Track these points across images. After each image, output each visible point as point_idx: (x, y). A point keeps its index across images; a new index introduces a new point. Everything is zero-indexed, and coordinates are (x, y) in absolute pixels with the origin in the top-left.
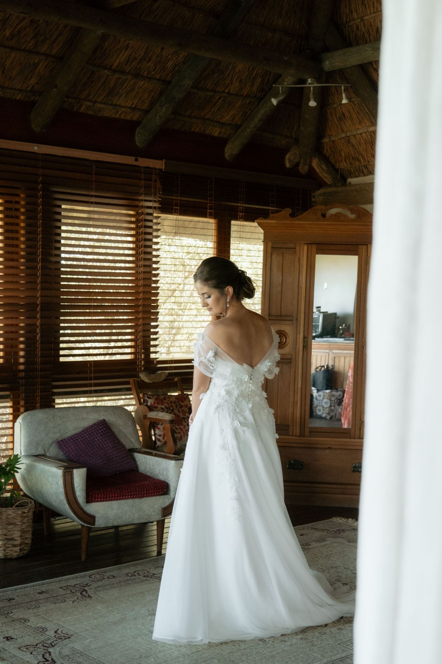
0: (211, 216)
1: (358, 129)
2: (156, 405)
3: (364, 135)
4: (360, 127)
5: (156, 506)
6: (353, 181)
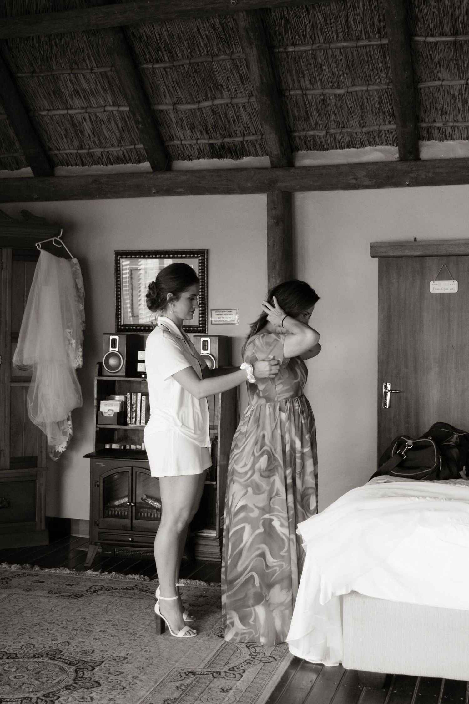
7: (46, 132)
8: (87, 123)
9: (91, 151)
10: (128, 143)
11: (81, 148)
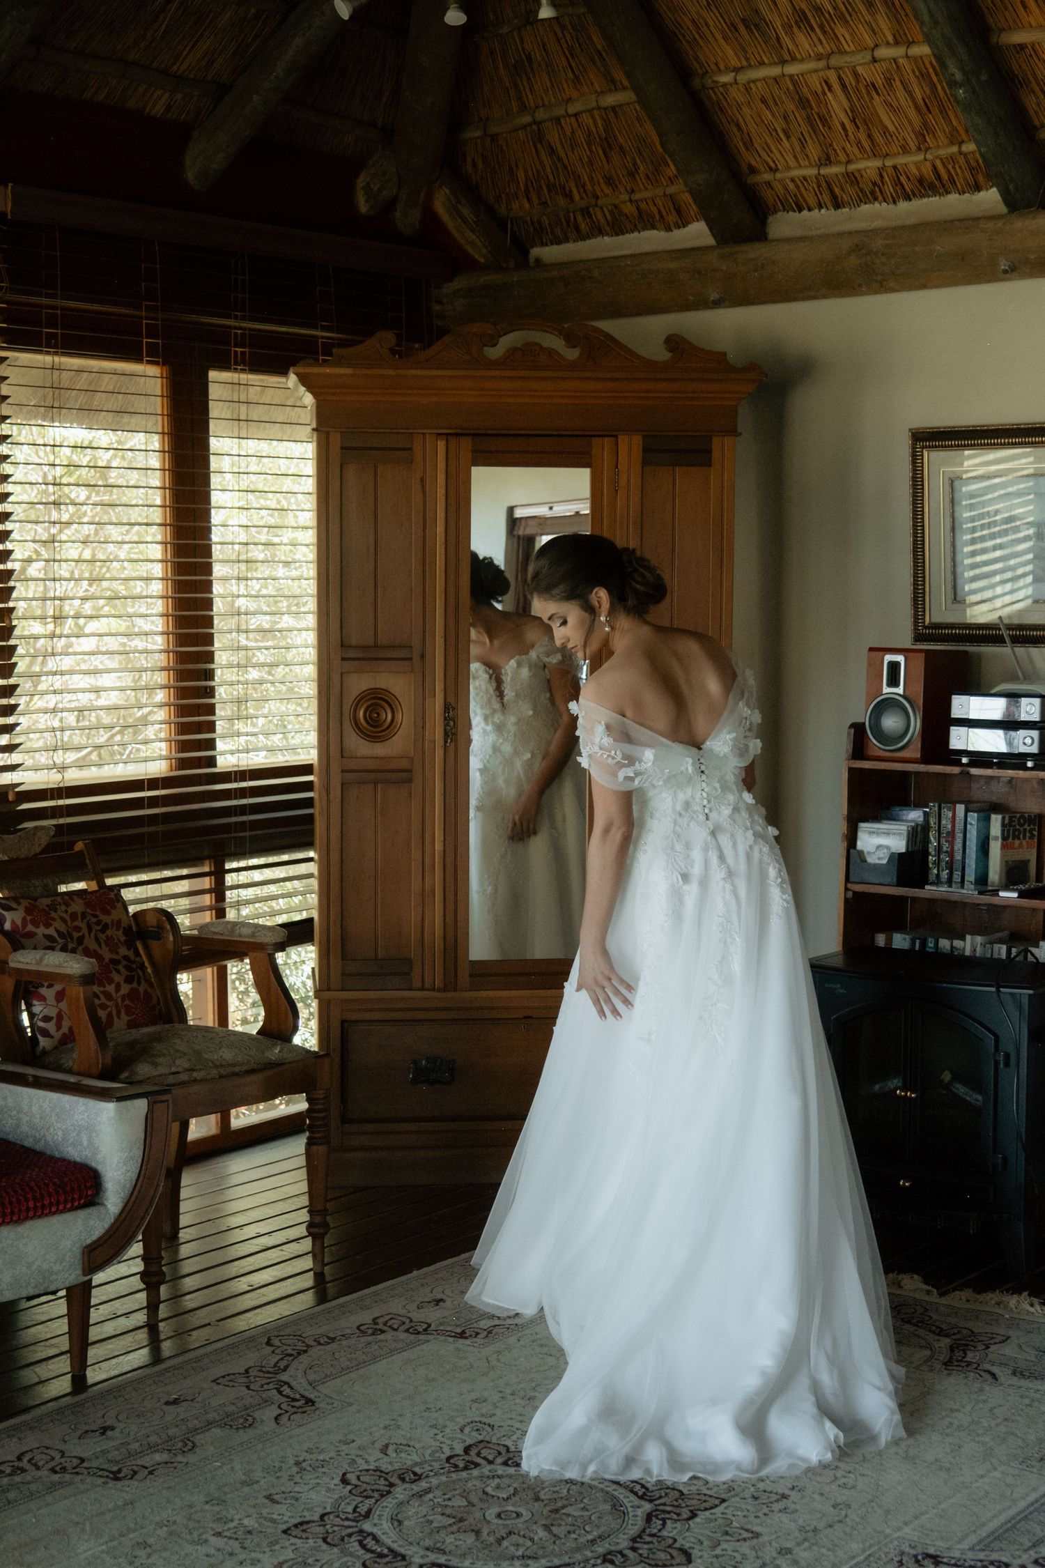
0: (153, 355)
1: (569, 100)
2: (30, 928)
3: (586, 118)
4: (575, 94)
5: (66, 1244)
6: (548, 253)
7: (739, 128)
8: (835, 97)
9: (852, 167)
10: (943, 140)
11: (827, 161)
